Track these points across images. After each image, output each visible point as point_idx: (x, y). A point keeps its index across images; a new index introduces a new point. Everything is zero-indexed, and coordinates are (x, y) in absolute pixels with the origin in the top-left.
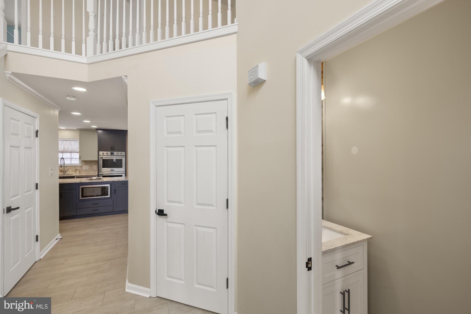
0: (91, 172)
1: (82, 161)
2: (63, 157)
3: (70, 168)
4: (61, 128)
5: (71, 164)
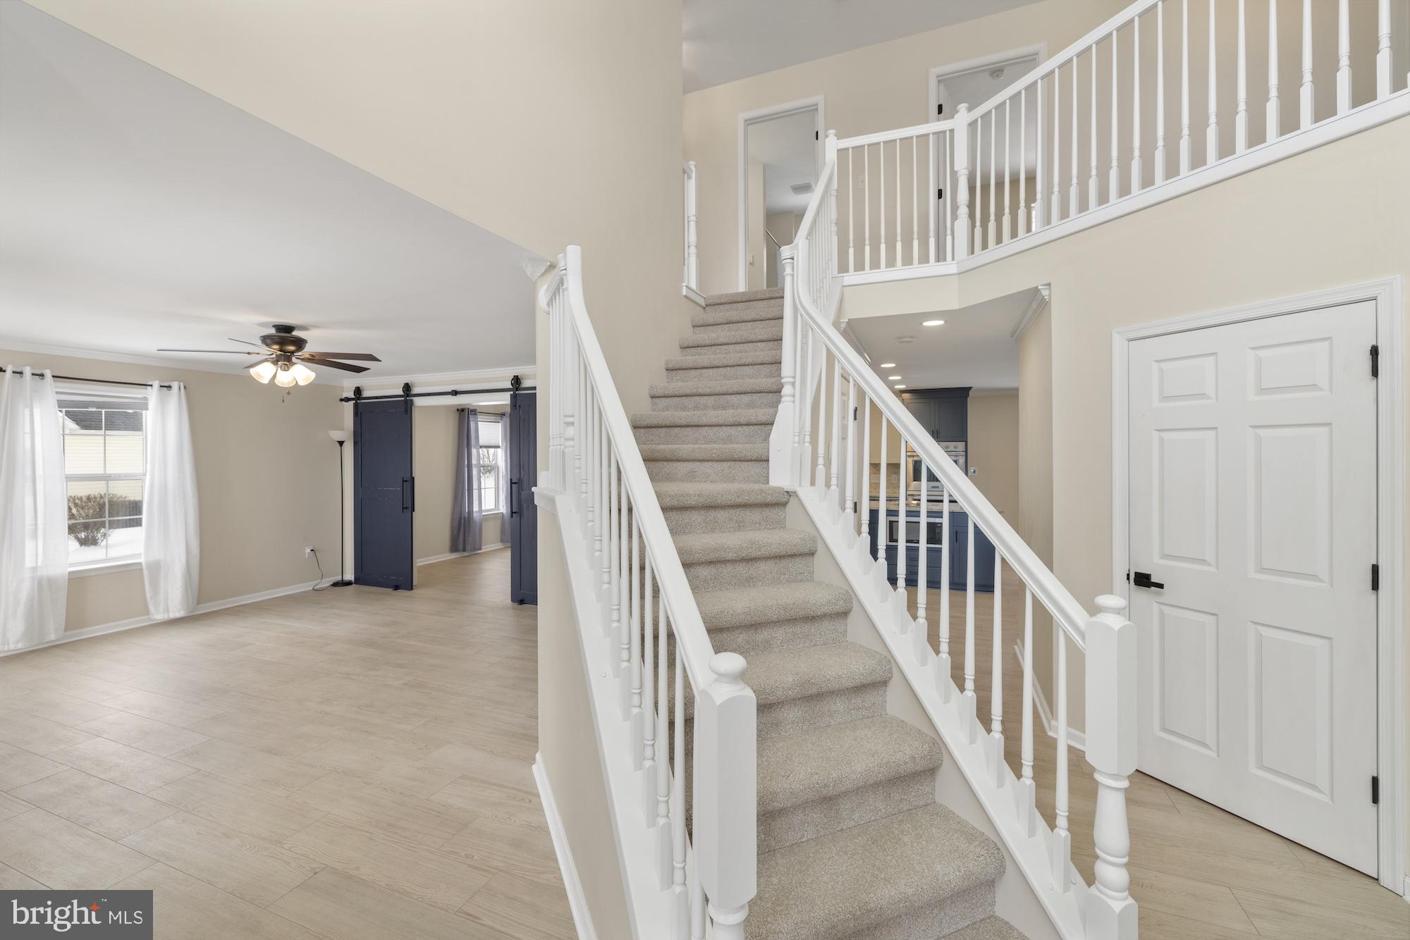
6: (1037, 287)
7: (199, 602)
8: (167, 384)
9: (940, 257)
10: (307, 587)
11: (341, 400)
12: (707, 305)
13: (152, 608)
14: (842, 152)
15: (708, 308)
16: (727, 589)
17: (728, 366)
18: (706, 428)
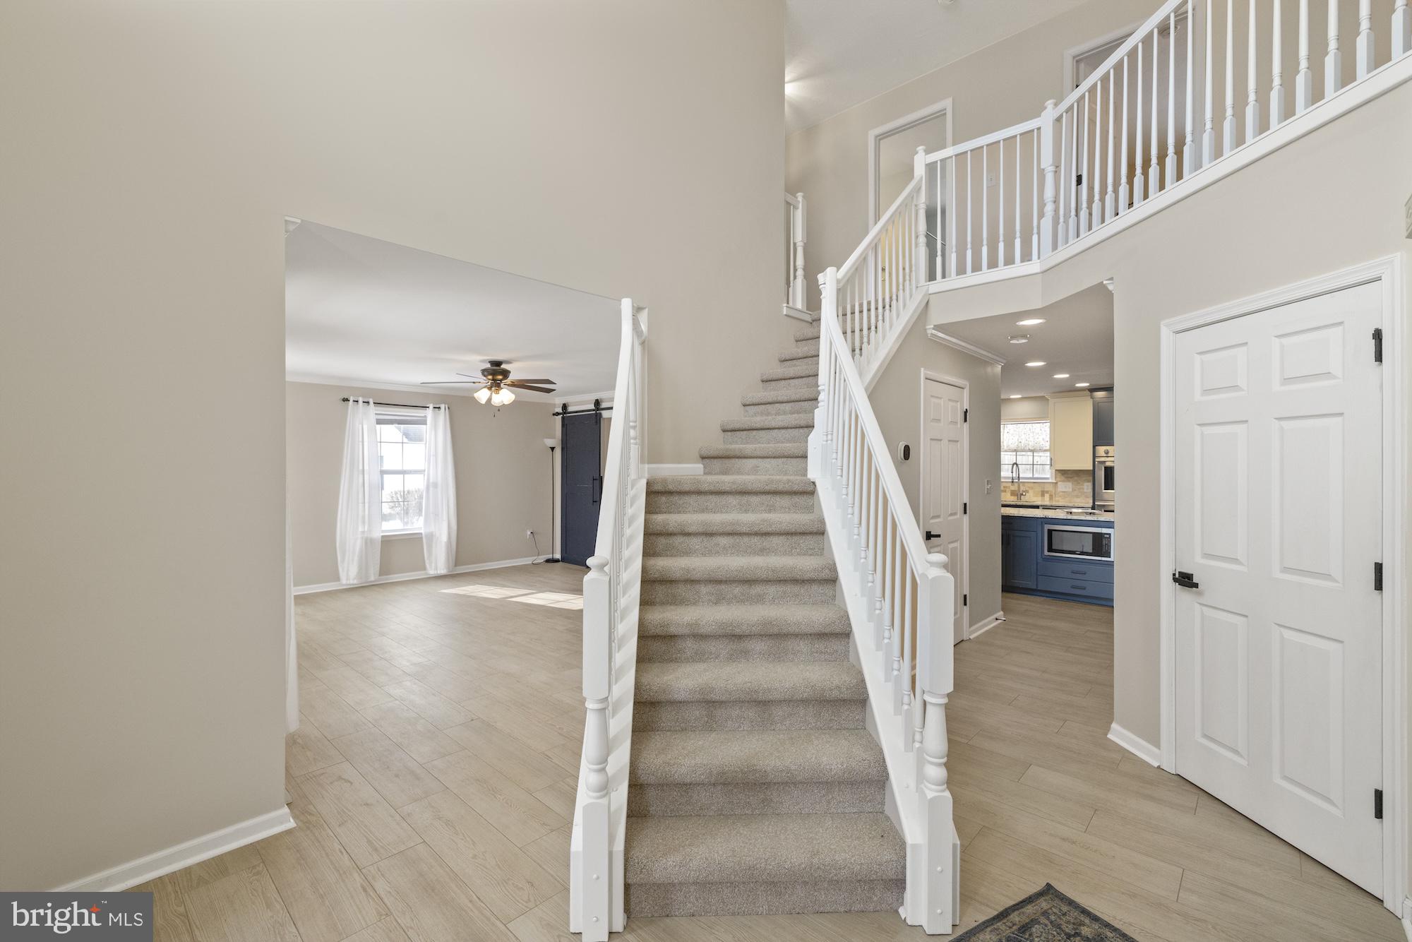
0: (1078, 500)
1: (1056, 470)
2: (1018, 463)
3: (1032, 488)
4: (1012, 397)
5: (1033, 478)
6: (1102, 282)
7: (456, 565)
8: (438, 406)
9: (1026, 257)
10: (528, 561)
11: (554, 415)
12: (813, 321)
13: (427, 565)
14: (931, 167)
15: (814, 323)
16: (743, 556)
17: (810, 376)
18: (776, 431)
